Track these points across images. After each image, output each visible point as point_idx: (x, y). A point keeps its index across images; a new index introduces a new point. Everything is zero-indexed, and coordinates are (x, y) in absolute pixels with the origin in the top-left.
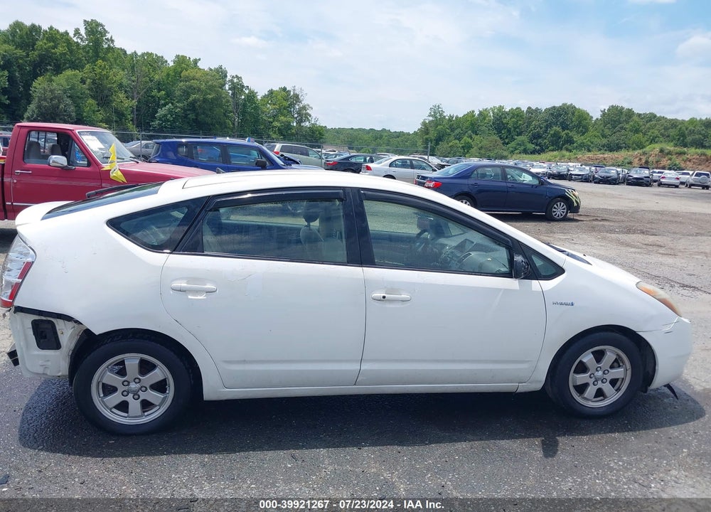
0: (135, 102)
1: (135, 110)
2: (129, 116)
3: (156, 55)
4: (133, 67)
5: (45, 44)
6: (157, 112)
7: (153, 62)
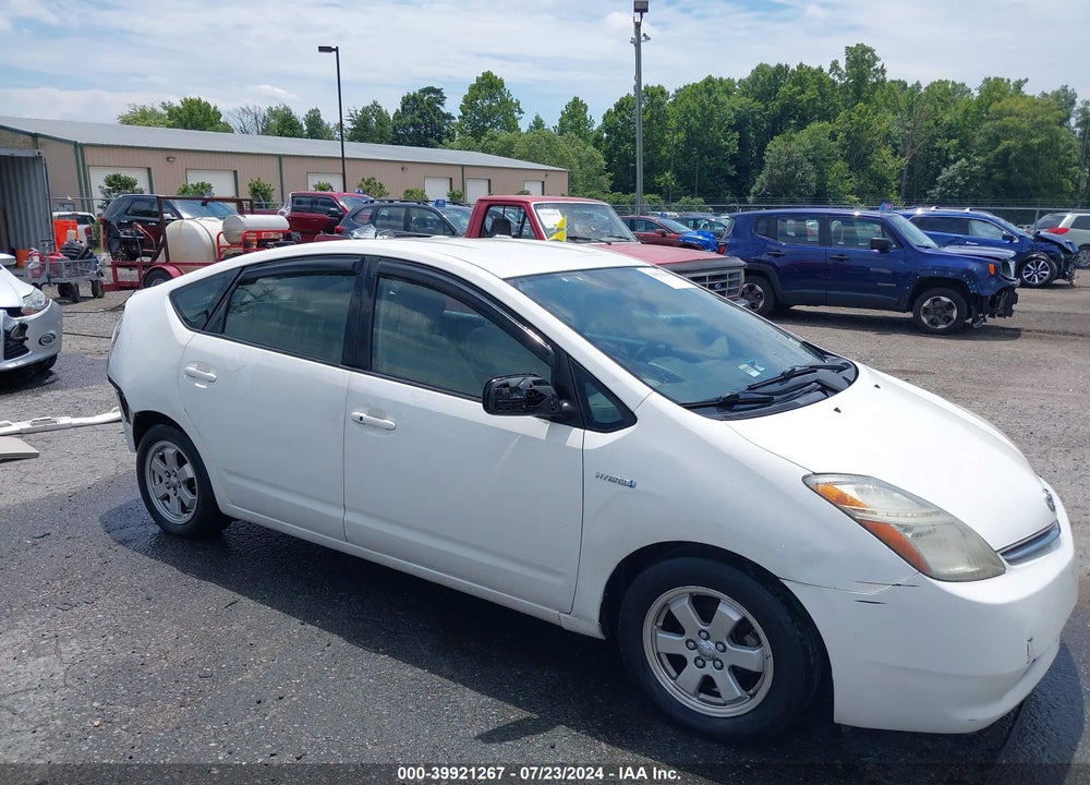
0: (905, 161)
1: (905, 173)
2: (894, 183)
3: (953, 83)
4: (910, 108)
5: (790, 89)
6: (940, 174)
7: (945, 93)
